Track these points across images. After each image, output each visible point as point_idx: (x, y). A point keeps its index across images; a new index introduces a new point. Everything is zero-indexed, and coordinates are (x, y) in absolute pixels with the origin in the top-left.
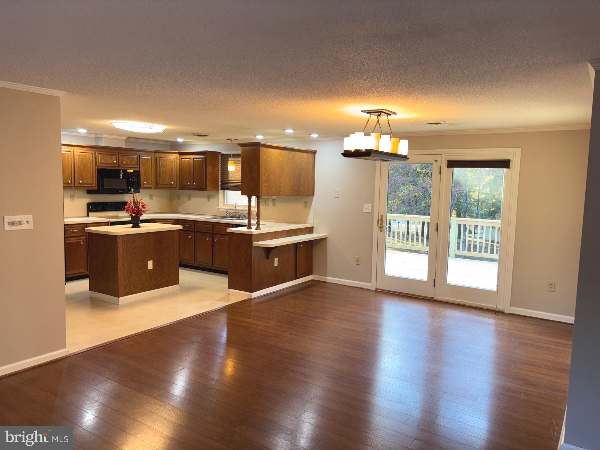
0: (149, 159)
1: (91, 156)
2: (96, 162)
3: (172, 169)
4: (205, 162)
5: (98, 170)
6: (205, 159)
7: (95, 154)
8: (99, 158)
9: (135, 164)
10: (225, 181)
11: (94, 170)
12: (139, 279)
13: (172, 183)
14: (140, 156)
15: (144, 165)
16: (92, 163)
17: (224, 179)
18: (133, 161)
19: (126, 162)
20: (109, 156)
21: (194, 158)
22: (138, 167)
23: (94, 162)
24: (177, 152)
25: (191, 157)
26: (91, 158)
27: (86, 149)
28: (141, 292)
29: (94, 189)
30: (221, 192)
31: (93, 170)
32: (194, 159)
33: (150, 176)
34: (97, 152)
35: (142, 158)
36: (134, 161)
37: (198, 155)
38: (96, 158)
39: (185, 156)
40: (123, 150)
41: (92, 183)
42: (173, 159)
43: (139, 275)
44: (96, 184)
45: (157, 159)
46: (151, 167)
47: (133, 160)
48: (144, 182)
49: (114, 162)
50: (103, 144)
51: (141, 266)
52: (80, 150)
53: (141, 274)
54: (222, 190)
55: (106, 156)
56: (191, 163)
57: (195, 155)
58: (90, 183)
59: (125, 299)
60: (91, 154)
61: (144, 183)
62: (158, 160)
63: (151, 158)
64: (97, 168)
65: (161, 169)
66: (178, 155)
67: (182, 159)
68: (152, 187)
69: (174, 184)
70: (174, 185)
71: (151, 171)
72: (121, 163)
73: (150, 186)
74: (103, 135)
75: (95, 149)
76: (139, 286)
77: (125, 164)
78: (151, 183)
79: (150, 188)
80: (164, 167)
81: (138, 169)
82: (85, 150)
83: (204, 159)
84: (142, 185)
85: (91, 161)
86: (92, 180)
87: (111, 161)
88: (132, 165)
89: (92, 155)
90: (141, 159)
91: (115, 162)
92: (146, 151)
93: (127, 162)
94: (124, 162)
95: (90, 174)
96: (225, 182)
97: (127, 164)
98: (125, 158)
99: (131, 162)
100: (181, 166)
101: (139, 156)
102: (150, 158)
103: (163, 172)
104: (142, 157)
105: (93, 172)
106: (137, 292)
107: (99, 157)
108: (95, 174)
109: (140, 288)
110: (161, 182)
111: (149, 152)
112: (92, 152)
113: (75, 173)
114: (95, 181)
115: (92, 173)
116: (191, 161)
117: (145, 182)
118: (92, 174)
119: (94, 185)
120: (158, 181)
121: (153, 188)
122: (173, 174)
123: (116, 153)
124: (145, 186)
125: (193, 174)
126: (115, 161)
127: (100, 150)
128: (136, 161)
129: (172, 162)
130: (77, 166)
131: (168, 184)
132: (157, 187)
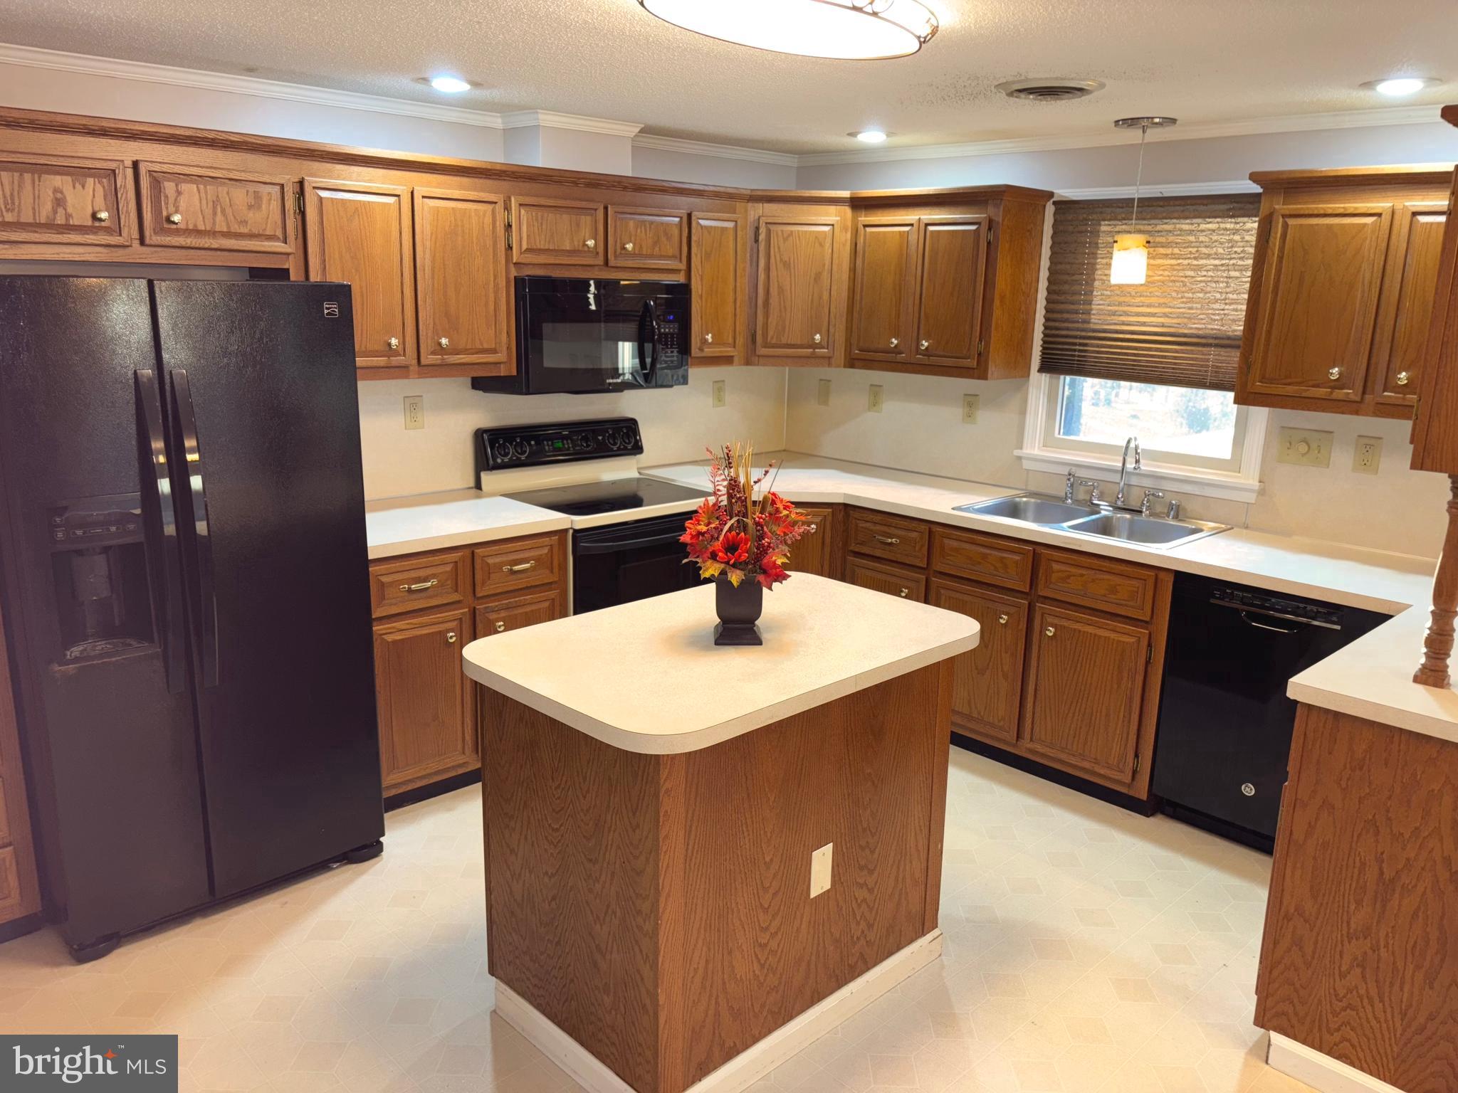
0: (726, 228)
1: (488, 220)
2: (510, 248)
3: (818, 277)
4: (989, 243)
5: (519, 282)
6: (990, 229)
7: (507, 208)
8: (524, 228)
9: (670, 252)
10: (1068, 329)
11: (503, 283)
13: (818, 337)
14: (693, 218)
15: (708, 255)
16: (491, 250)
17: (1067, 321)
18: (664, 239)
19: (634, 248)
20: (565, 217)
21: (927, 225)
22: (683, 266)
23: (502, 246)
24: (846, 194)
25: (917, 217)
26: (488, 229)
27: (465, 181)
29: (503, 372)
30: (1039, 382)
31: (496, 285)
32: (931, 228)
33: (729, 309)
34: (513, 199)
35: (698, 223)
36: (669, 238)
37: (953, 209)
38: (509, 226)
39: (879, 212)
40: (625, 188)
41: (493, 346)
42: (826, 229)
43: (767, 944)
44: (509, 348)
45: (757, 229)
46: (732, 268)
47: (666, 234)
48: (703, 335)
49: (585, 245)
50: (541, 157)
51: (775, 895)
52: (439, 186)
53: (773, 936)
54: (1044, 374)
55: (551, 216)
56: (913, 248)
57: (936, 210)
58: (486, 346)
60: (490, 207)
61: (706, 340)
62: (762, 237)
63: (736, 226)
64: (514, 273)
65: (773, 274)
66: (847, 211)
67: (868, 230)
68: (732, 357)
69: (825, 343)
70: (823, 348)
71: (731, 287)
72: (615, 252)
73: (729, 351)
74: (541, 116)
75: (505, 185)
77: (633, 255)
78: (731, 340)
79: (728, 360)
80: (787, 265)
81: (680, 278)
82: (461, 187)
83: (985, 227)
84: (695, 351)
85: (489, 243)
86: (492, 332)
87: (572, 240)
88: (661, 257)
89: (493, 211)
90: (693, 231)
91: (591, 243)
92: (717, 195)
93: (641, 246)
94: (629, 246)
95: (486, 304)
96: (1067, 336)
97: (640, 255)
98: (631, 224)
99: (655, 243)
100: (859, 262)
101: (689, 216)
102: (731, 225)
103: (781, 290)
104: (702, 222)
105: (496, 292)
107: (523, 220)
108: (504, 302)
110: (771, 333)
111: (728, 199)
112: (492, 197)
113: (420, 303)
114: (504, 335)
115: (492, 296)
116: (913, 238)
117: (709, 337)
118: (492, 307)
119: (501, 357)
120: (759, 333)
121: (736, 359)
122: (820, 298)
123: (592, 200)
124: (708, 351)
125: (917, 302)
126: (589, 239)
127: (527, 186)
128: (676, 239)
129: (821, 245)
130: (428, 263)
131: (799, 343)
132: (750, 359)
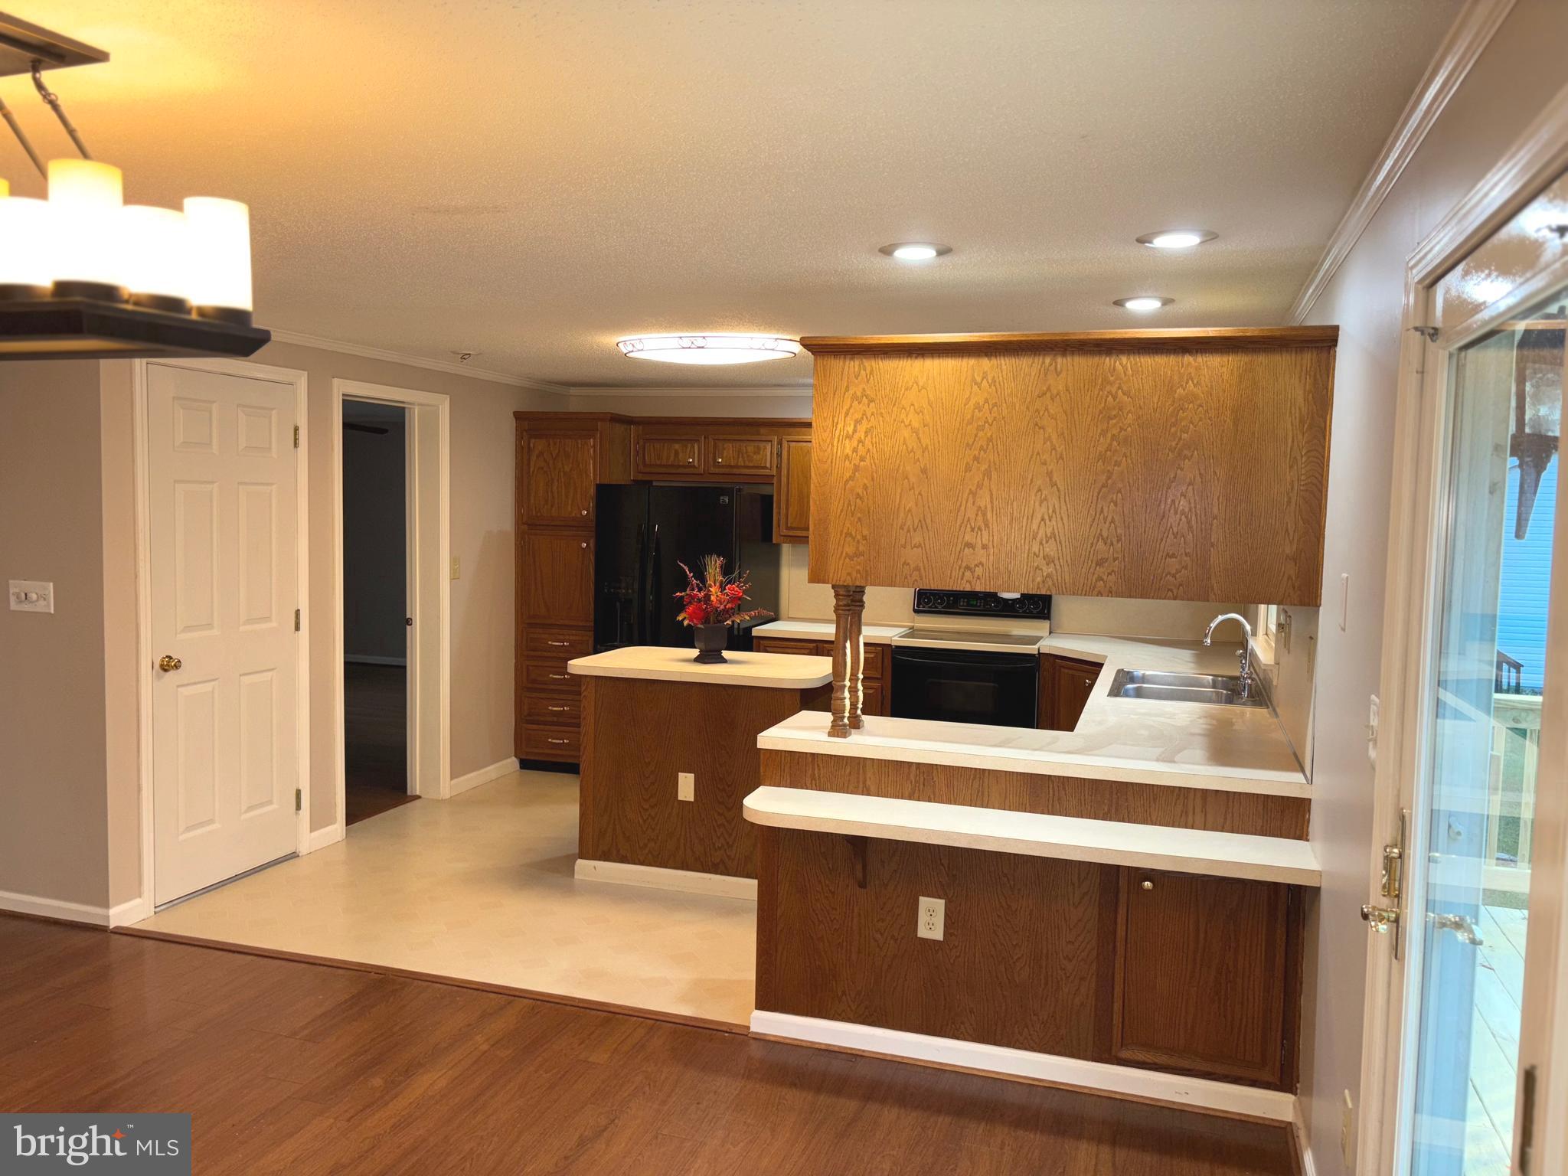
12: (645, 821)
28: (650, 865)
43: (647, 810)
51: (653, 783)
53: (652, 807)
59: (595, 868)
76: (646, 845)
106: (637, 861)
109: (647, 851)
